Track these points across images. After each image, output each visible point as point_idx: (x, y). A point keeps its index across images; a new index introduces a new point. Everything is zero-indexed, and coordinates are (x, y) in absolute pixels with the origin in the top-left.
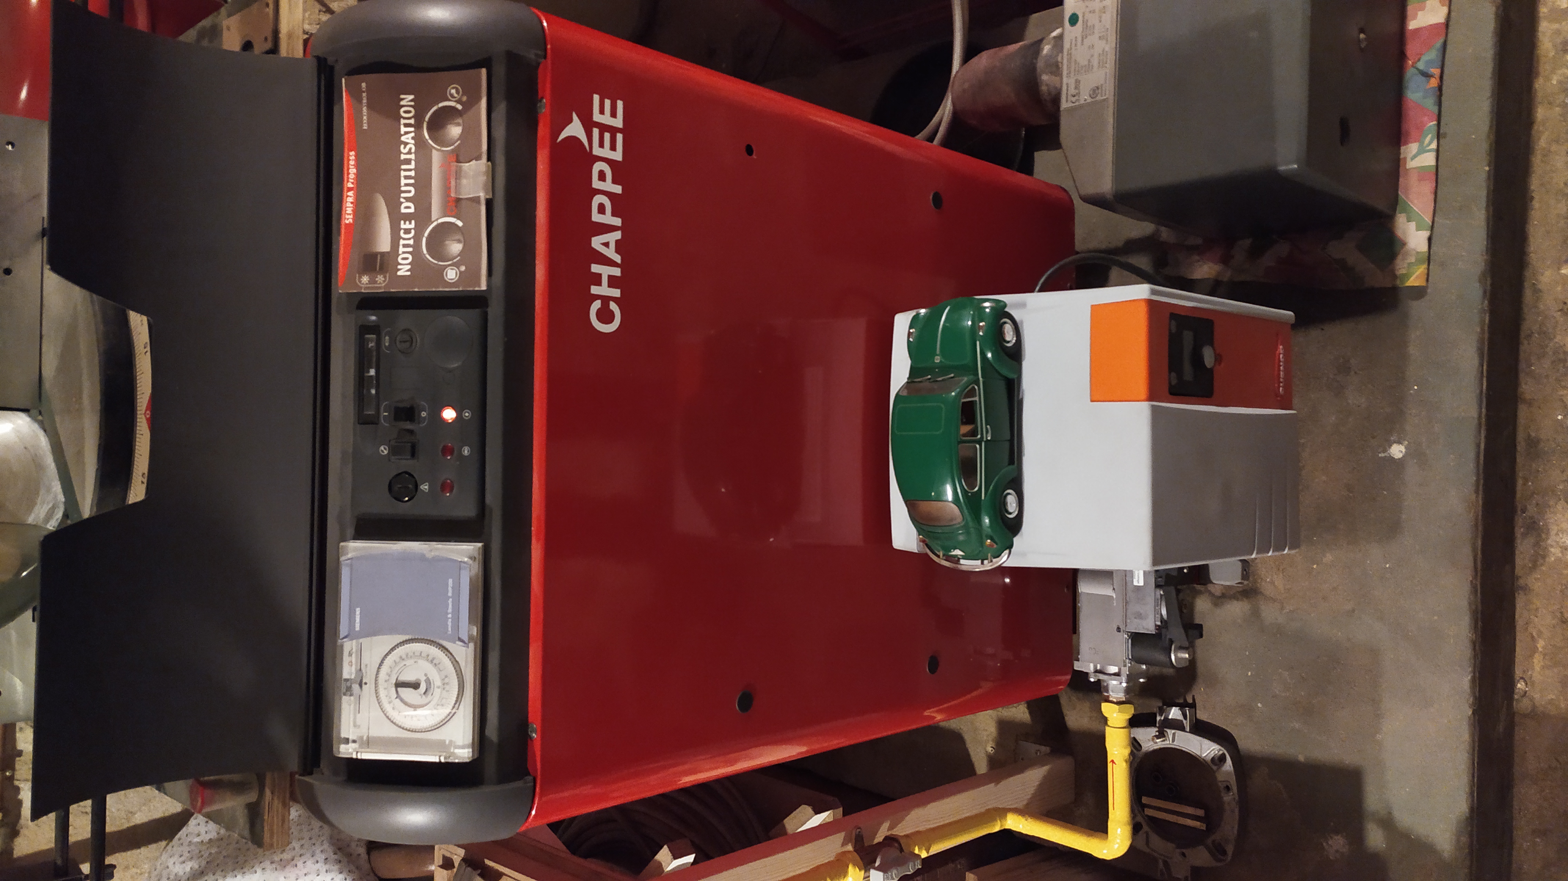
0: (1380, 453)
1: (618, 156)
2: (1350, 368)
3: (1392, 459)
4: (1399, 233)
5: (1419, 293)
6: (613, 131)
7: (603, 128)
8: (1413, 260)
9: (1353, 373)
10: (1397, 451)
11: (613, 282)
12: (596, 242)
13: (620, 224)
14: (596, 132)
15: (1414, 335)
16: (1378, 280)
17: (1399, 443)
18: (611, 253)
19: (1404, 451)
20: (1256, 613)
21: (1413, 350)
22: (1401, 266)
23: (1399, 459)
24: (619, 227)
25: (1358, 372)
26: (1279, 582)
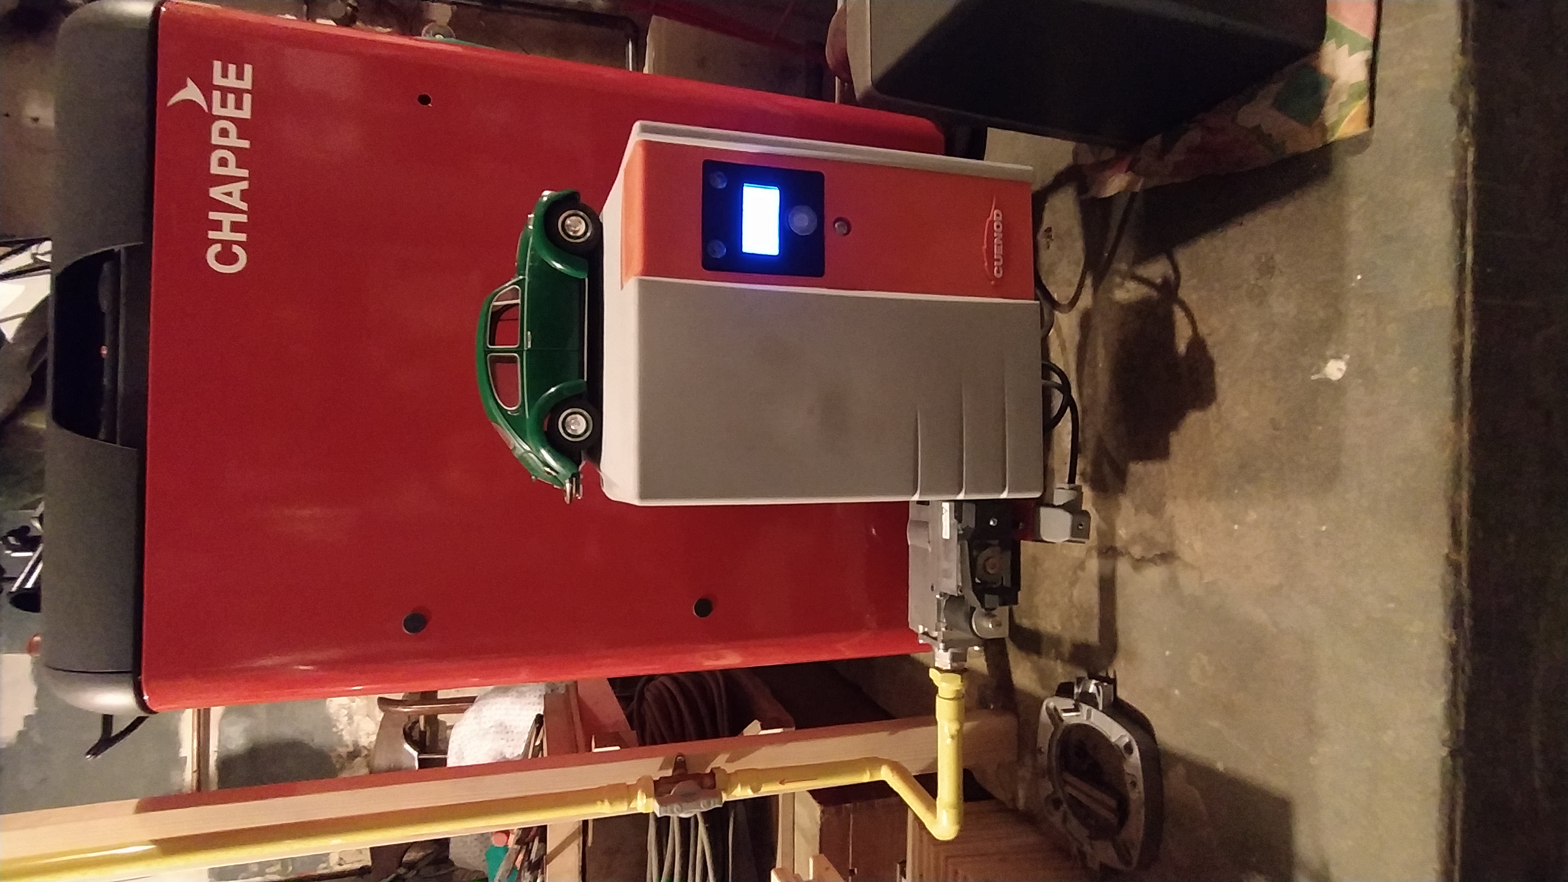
0: (1313, 374)
1: (246, 113)
2: (1273, 267)
3: (1327, 382)
4: (1326, 68)
5: (1359, 143)
6: (239, 93)
7: (225, 90)
8: (1344, 98)
9: (1277, 272)
10: (1335, 369)
11: (236, 227)
12: (216, 193)
13: (247, 175)
14: (216, 95)
15: (1355, 204)
16: (1308, 142)
17: (1338, 357)
18: (236, 201)
19: (1344, 368)
20: (1173, 583)
21: (1355, 225)
22: (1331, 113)
23: (1339, 380)
24: (246, 178)
25: (1284, 270)
26: (1198, 546)
